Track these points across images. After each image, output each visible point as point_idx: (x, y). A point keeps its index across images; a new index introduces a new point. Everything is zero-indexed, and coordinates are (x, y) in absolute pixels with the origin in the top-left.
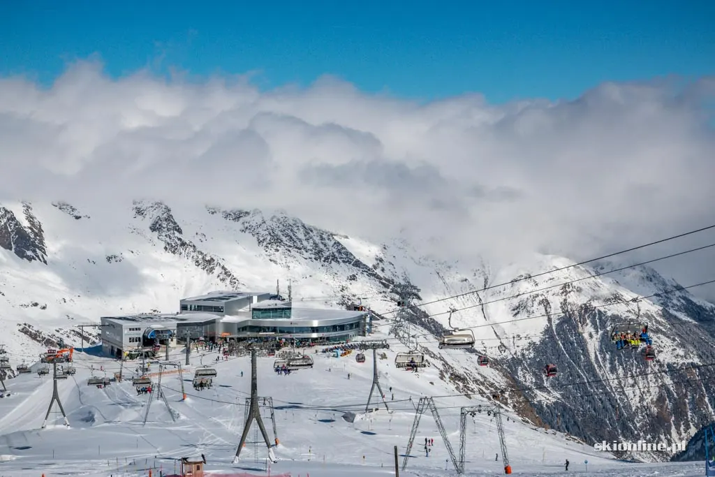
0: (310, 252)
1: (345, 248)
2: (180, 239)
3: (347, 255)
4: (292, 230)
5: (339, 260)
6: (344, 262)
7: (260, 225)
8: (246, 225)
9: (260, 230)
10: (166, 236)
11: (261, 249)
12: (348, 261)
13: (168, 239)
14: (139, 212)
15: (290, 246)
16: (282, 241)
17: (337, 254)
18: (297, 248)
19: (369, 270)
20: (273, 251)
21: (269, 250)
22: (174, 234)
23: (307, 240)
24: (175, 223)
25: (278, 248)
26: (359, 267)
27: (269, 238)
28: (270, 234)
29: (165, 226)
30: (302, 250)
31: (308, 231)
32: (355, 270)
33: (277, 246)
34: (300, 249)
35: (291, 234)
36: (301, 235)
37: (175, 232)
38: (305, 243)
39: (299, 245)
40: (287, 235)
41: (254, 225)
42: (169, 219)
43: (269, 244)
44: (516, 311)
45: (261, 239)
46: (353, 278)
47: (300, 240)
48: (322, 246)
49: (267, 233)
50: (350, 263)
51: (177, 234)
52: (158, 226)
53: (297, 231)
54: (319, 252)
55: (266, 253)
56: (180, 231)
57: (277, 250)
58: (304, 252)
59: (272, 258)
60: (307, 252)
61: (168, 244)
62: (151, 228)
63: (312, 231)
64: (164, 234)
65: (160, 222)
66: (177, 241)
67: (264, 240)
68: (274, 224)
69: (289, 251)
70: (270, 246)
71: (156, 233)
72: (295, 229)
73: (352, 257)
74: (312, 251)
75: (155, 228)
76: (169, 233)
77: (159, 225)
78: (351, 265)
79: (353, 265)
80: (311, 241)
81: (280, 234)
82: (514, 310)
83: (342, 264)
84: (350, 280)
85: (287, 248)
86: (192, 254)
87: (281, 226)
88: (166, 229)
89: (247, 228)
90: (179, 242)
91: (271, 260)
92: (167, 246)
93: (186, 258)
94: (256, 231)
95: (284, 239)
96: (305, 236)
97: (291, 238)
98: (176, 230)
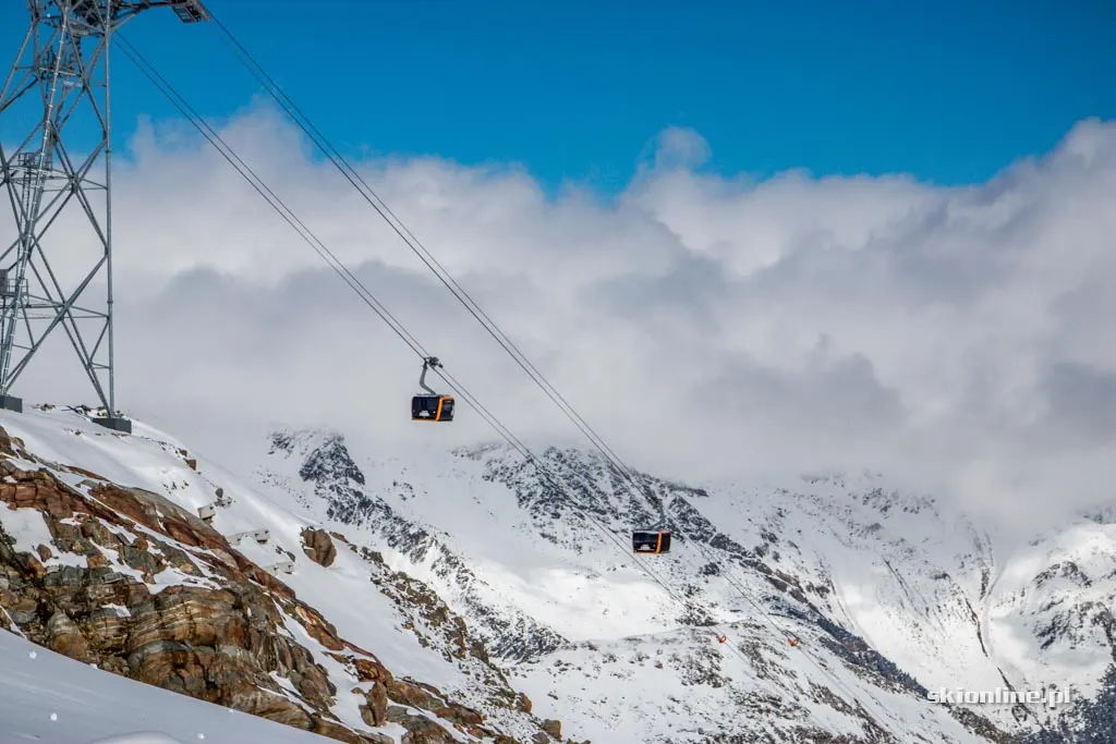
0: (624, 519)
1: (695, 511)
2: (358, 494)
3: (699, 525)
4: (587, 476)
5: (682, 534)
6: (693, 538)
7: (523, 465)
8: (495, 466)
9: (521, 474)
10: (331, 487)
11: (524, 513)
12: (701, 537)
13: (335, 496)
14: (281, 442)
15: (582, 508)
16: (566, 497)
17: (678, 524)
18: (596, 510)
19: (744, 554)
20: (547, 518)
21: (540, 516)
22: (347, 483)
23: (617, 494)
24: (350, 463)
25: (559, 511)
26: (725, 548)
27: (540, 490)
28: (542, 483)
29: (329, 468)
30: (609, 515)
31: (619, 476)
32: (717, 555)
33: (557, 507)
34: (604, 513)
35: (586, 483)
36: (605, 484)
37: (350, 480)
38: (614, 501)
39: (601, 505)
40: (578, 486)
41: (510, 465)
42: (339, 453)
43: (541, 502)
44: (1048, 637)
45: (525, 493)
46: (712, 570)
47: (604, 496)
48: (647, 507)
49: (537, 481)
50: (705, 540)
51: (353, 484)
52: (315, 468)
53: (598, 477)
54: (642, 519)
55: (534, 521)
56: (360, 479)
57: (557, 516)
58: (612, 519)
59: (547, 530)
60: (617, 518)
61: (335, 503)
62: (301, 472)
63: (628, 478)
64: (327, 485)
65: (319, 461)
66: (353, 497)
67: (530, 495)
68: (551, 463)
69: (582, 516)
70: (541, 507)
71: (312, 484)
72: (594, 474)
73: (710, 529)
74: (626, 515)
75: (311, 472)
76: (338, 481)
77: (319, 467)
78: (707, 545)
79: (712, 544)
80: (626, 497)
81: (563, 482)
82: (1043, 634)
83: (688, 542)
84: (706, 573)
85: (577, 510)
86: (384, 523)
87: (565, 467)
88: (331, 475)
89: (496, 472)
90: (357, 500)
91: (543, 535)
92: (333, 509)
93: (370, 530)
94: (515, 478)
95: (571, 492)
96: (614, 486)
97: (585, 490)
98: (351, 476)
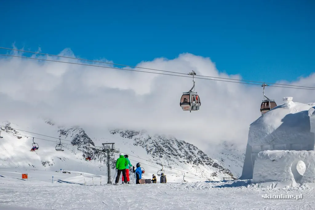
0: (183, 158)
1: (206, 155)
2: (94, 149)
3: (208, 160)
4: (169, 143)
5: (203, 163)
6: (207, 164)
7: (147, 140)
8: (137, 141)
9: (147, 143)
10: (83, 147)
11: (150, 156)
12: (209, 164)
14: (63, 133)
15: (169, 154)
16: (163, 150)
17: (201, 159)
18: (174, 155)
19: (224, 169)
20: (158, 158)
21: (155, 157)
22: (89, 145)
23: (180, 149)
24: (89, 139)
25: (162, 155)
26: (217, 168)
27: (154, 148)
28: (155, 146)
29: (82, 140)
30: (178, 156)
31: (180, 144)
33: (161, 154)
34: (176, 156)
35: (169, 146)
36: (175, 146)
37: (90, 144)
38: (179, 152)
39: (175, 153)
40: (167, 147)
41: (143, 140)
42: (85, 136)
43: (155, 152)
45: (149, 149)
47: (176, 150)
48: (190, 154)
49: (153, 145)
50: (211, 165)
51: (91, 146)
52: (77, 141)
53: (173, 144)
54: (189, 158)
55: (154, 159)
56: (93, 144)
57: (161, 157)
58: (179, 158)
59: (159, 162)
60: (181, 157)
61: (86, 152)
62: (72, 143)
63: (182, 144)
64: (82, 146)
65: (78, 138)
66: (92, 150)
67: (151, 150)
68: (157, 139)
69: (169, 157)
70: (156, 154)
71: (76, 147)
72: (171, 143)
73: (212, 161)
74: (184, 157)
75: (74, 143)
76: (86, 145)
77: (78, 140)
78: (211, 167)
79: (213, 166)
80: (183, 150)
81: (162, 146)
83: (206, 166)
84: (213, 176)
85: (168, 155)
86: (104, 158)
87: (162, 141)
88: (83, 143)
89: (138, 143)
90: (93, 151)
91: (157, 163)
92: (85, 154)
93: (99, 161)
94: (145, 144)
95: (165, 149)
96: (179, 147)
97: (169, 148)
98: (90, 143)
